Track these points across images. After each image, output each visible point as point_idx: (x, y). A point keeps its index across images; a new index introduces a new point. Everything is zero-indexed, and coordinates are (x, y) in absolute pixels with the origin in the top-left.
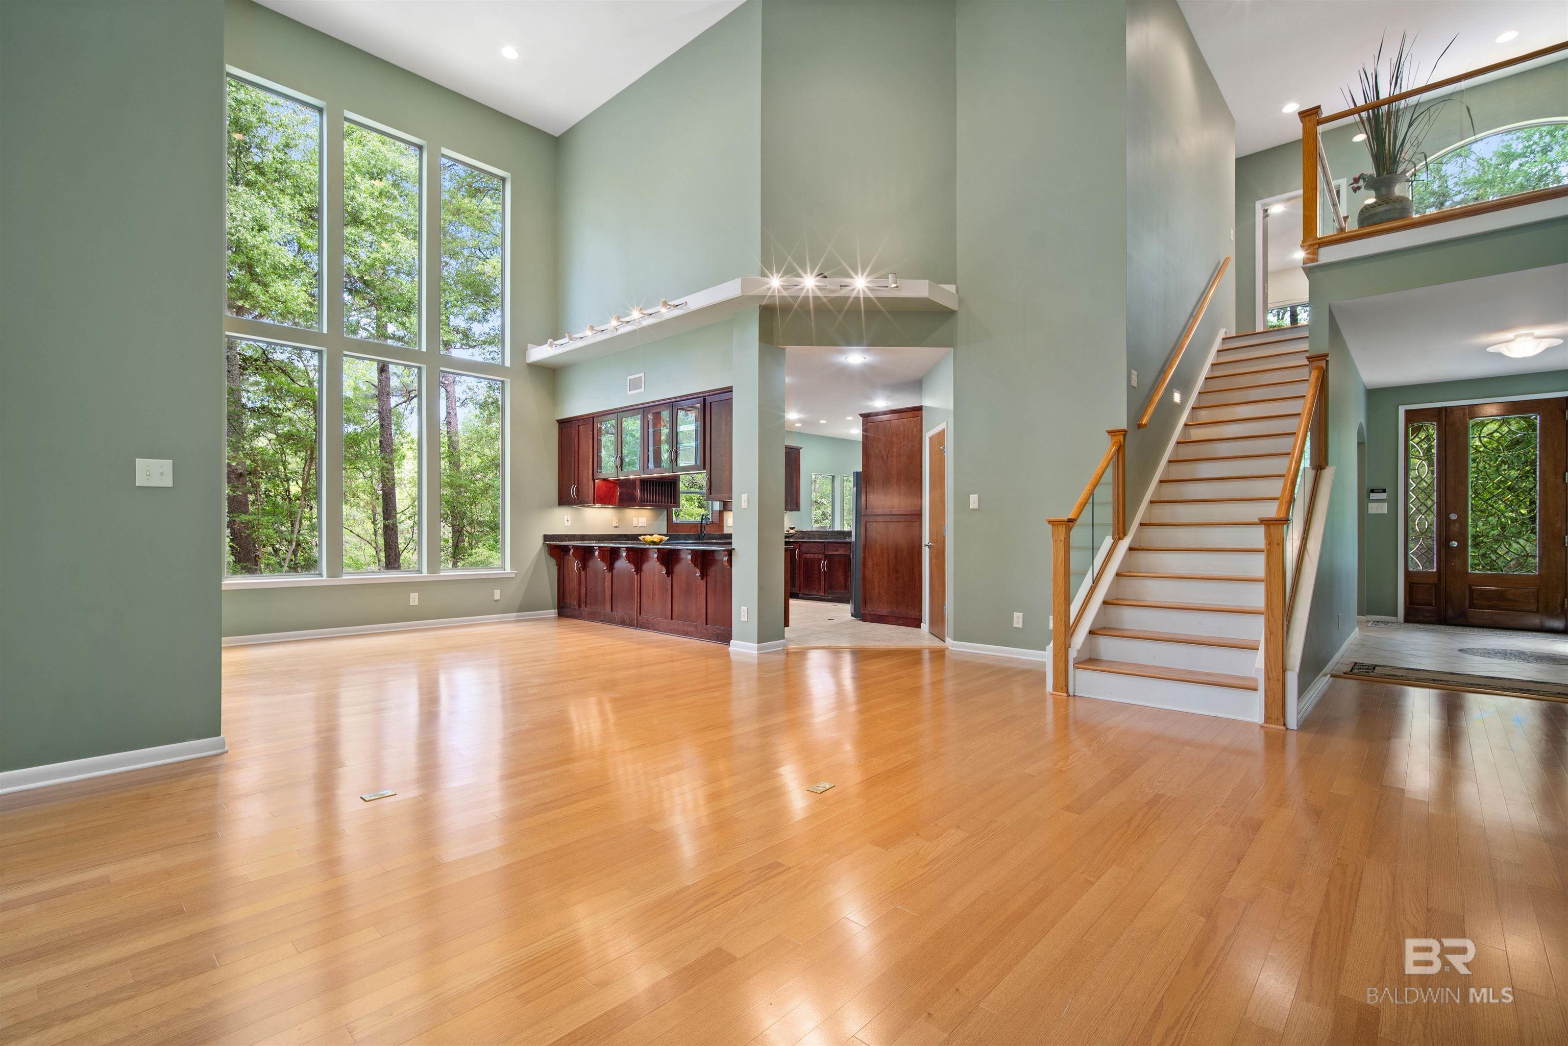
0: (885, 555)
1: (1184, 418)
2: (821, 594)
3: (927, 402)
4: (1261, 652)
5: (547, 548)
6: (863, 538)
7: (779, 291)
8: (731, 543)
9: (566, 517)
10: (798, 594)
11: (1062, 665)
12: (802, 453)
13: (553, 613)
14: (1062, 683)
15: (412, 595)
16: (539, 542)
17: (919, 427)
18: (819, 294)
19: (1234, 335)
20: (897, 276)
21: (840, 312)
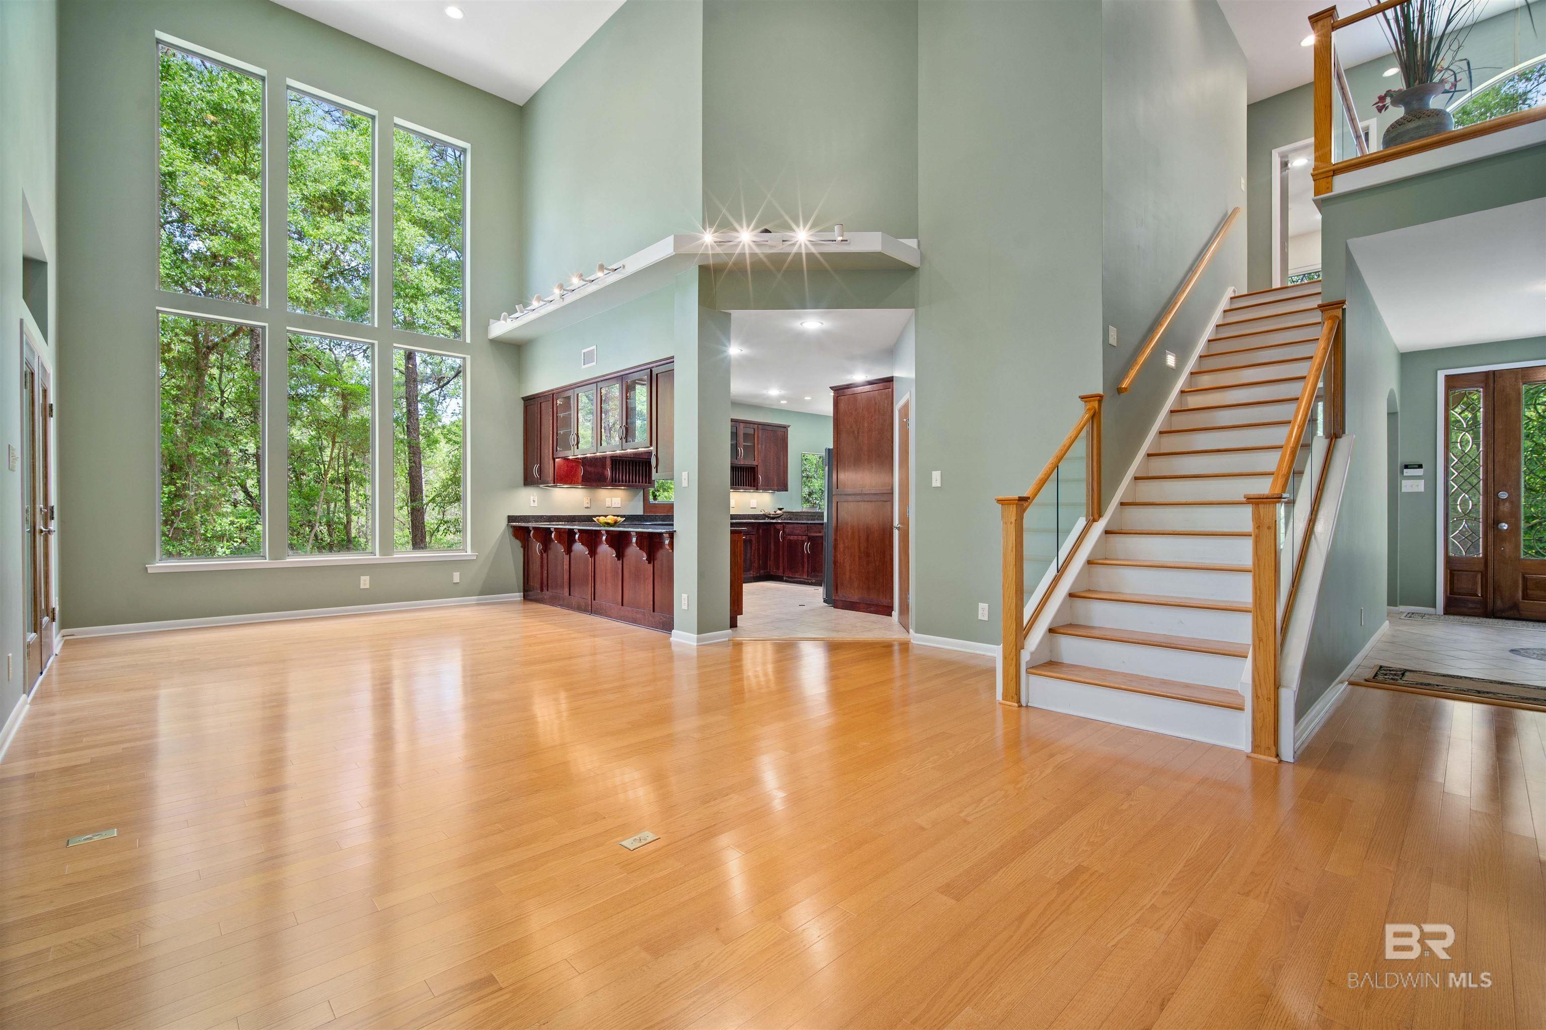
0: (857, 537)
1: (1180, 384)
2: (805, 577)
3: (896, 374)
4: (1248, 663)
5: (511, 530)
6: (834, 520)
7: (712, 247)
8: (672, 525)
9: (532, 498)
10: (783, 577)
11: (1012, 670)
12: (790, 431)
13: (518, 596)
14: (1014, 692)
15: (362, 578)
16: (502, 525)
17: (890, 399)
18: (757, 250)
19: (1246, 293)
20: (843, 228)
21: (779, 270)
